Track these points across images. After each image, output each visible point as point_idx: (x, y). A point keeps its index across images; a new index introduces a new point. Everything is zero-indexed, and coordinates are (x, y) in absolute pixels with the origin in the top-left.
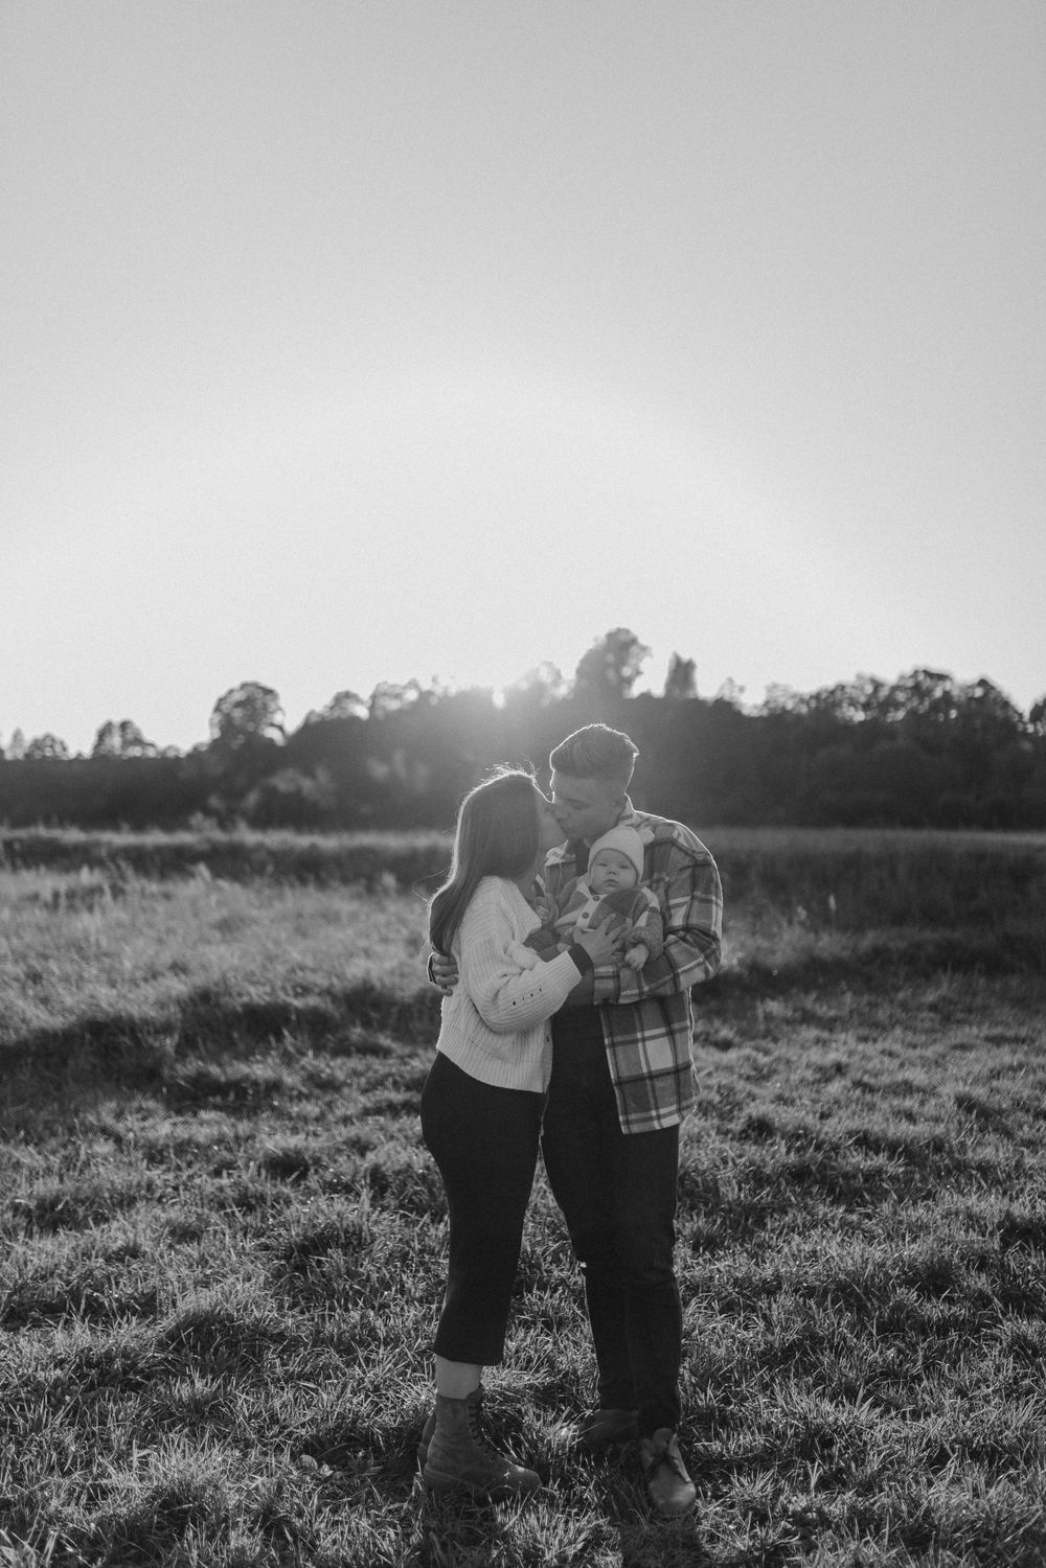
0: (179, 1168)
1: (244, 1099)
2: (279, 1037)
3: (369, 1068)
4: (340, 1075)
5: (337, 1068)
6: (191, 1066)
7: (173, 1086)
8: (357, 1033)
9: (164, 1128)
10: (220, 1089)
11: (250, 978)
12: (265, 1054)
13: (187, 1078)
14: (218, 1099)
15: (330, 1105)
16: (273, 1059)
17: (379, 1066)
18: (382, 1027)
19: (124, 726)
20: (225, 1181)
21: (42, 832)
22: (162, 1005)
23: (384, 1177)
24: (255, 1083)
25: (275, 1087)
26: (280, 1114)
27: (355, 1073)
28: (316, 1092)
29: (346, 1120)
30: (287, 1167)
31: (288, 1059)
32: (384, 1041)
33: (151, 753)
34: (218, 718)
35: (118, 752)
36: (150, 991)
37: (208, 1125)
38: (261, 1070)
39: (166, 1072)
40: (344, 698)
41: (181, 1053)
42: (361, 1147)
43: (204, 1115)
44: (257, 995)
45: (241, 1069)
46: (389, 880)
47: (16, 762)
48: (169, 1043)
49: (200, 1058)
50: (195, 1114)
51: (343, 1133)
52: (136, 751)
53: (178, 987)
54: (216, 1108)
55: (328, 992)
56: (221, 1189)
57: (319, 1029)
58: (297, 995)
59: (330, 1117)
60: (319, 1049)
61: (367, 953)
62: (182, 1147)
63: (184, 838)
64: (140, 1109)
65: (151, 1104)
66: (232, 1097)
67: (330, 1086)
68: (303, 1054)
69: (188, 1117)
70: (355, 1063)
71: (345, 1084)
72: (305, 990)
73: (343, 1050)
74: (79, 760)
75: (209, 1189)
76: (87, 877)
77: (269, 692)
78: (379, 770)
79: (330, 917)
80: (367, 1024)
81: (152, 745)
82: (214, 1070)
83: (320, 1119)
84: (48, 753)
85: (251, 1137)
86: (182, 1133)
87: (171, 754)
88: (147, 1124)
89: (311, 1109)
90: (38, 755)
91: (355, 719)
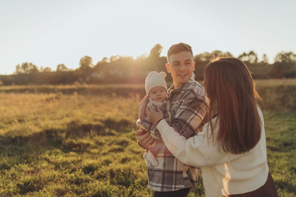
0: (62, 170)
1: (81, 149)
2: (90, 132)
3: (110, 139)
4: (103, 141)
5: (102, 139)
6: (69, 140)
7: (64, 146)
8: (107, 130)
9: (61, 158)
10: (75, 146)
11: (84, 118)
12: (86, 136)
13: (68, 144)
14: (75, 149)
15: (101, 150)
16: (88, 138)
17: (112, 138)
18: (113, 128)
19: (62, 65)
20: (73, 175)
21: (45, 86)
22: (63, 125)
23: (113, 172)
24: (83, 144)
25: (88, 145)
26: (89, 152)
27: (107, 140)
28: (98, 146)
29: (104, 154)
30: (89, 170)
31: (91, 138)
32: (113, 132)
33: (68, 71)
34: (81, 63)
35: (61, 70)
36: (62, 122)
37: (72, 157)
38: (85, 141)
39: (63, 142)
40: (105, 59)
41: (67, 137)
42: (107, 163)
43: (71, 153)
44: (85, 122)
45: (80, 141)
46: (114, 94)
47: (41, 73)
48: (64, 135)
49: (71, 138)
50: (69, 153)
51: (103, 158)
52: (65, 70)
53: (68, 120)
54: (75, 151)
55: (101, 121)
56: (72, 177)
57: (99, 130)
58: (94, 122)
59: (101, 153)
60: (99, 134)
61: (110, 111)
62: (64, 163)
63: (73, 87)
64: (56, 152)
65: (58, 151)
66: (78, 148)
67: (101, 144)
68: (95, 136)
69: (67, 154)
70: (107, 138)
71: (105, 144)
72: (96, 120)
73: (104, 134)
74: (54, 72)
75: (69, 178)
76: (52, 95)
77: (90, 58)
78: (112, 72)
79: (102, 103)
80: (109, 128)
81: (68, 69)
82: (74, 141)
83: (98, 153)
84: (47, 71)
85: (81, 160)
86: (65, 159)
87: (71, 71)
88: (57, 156)
89: (96, 151)
90: (46, 72)
91: (107, 63)
